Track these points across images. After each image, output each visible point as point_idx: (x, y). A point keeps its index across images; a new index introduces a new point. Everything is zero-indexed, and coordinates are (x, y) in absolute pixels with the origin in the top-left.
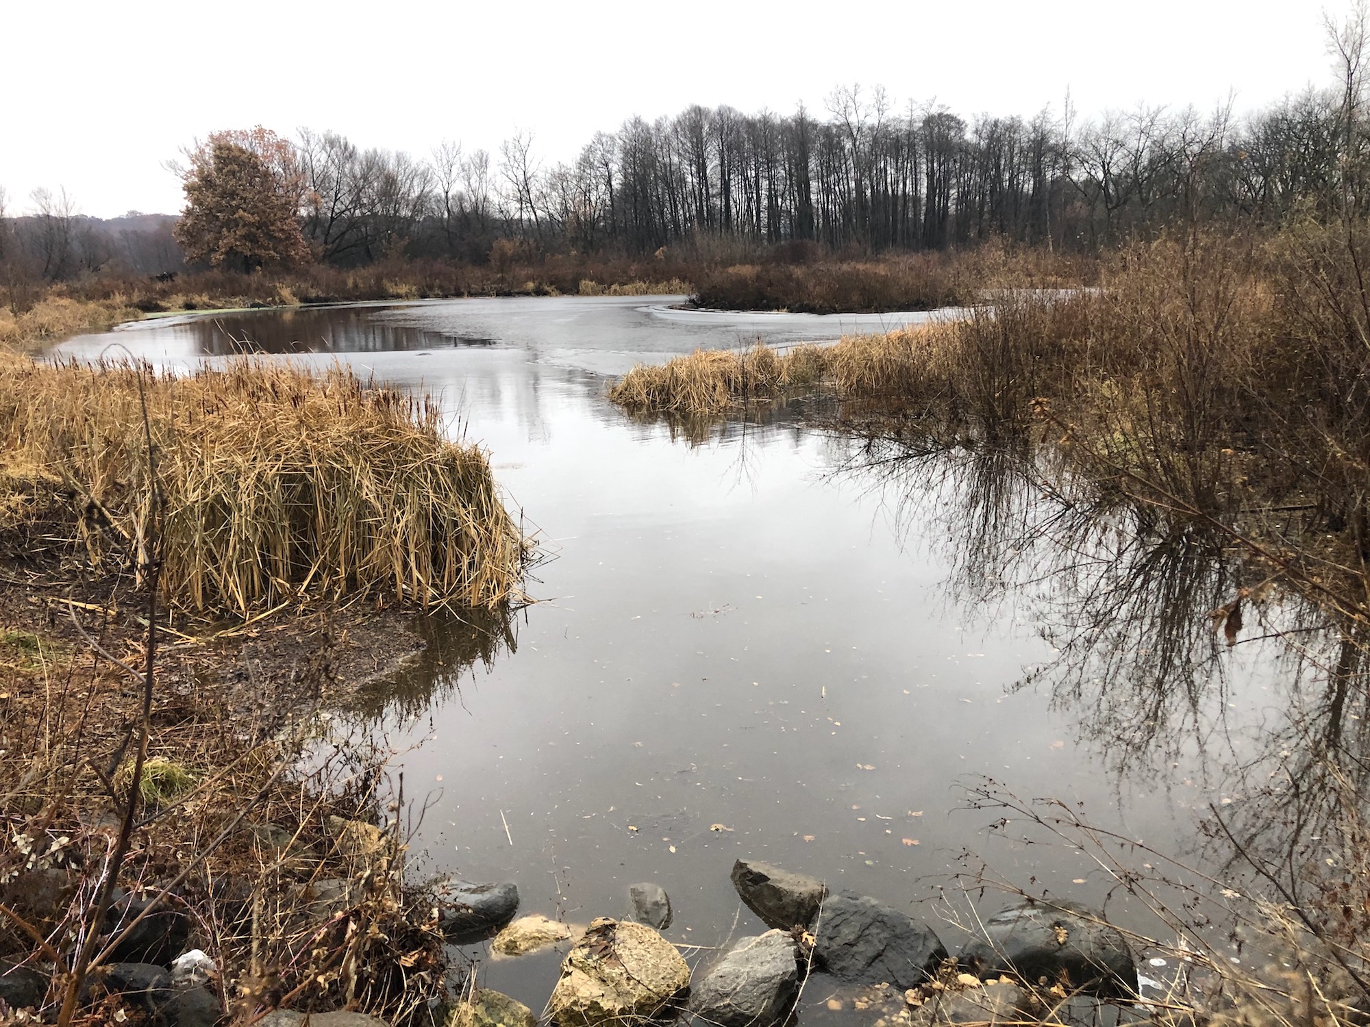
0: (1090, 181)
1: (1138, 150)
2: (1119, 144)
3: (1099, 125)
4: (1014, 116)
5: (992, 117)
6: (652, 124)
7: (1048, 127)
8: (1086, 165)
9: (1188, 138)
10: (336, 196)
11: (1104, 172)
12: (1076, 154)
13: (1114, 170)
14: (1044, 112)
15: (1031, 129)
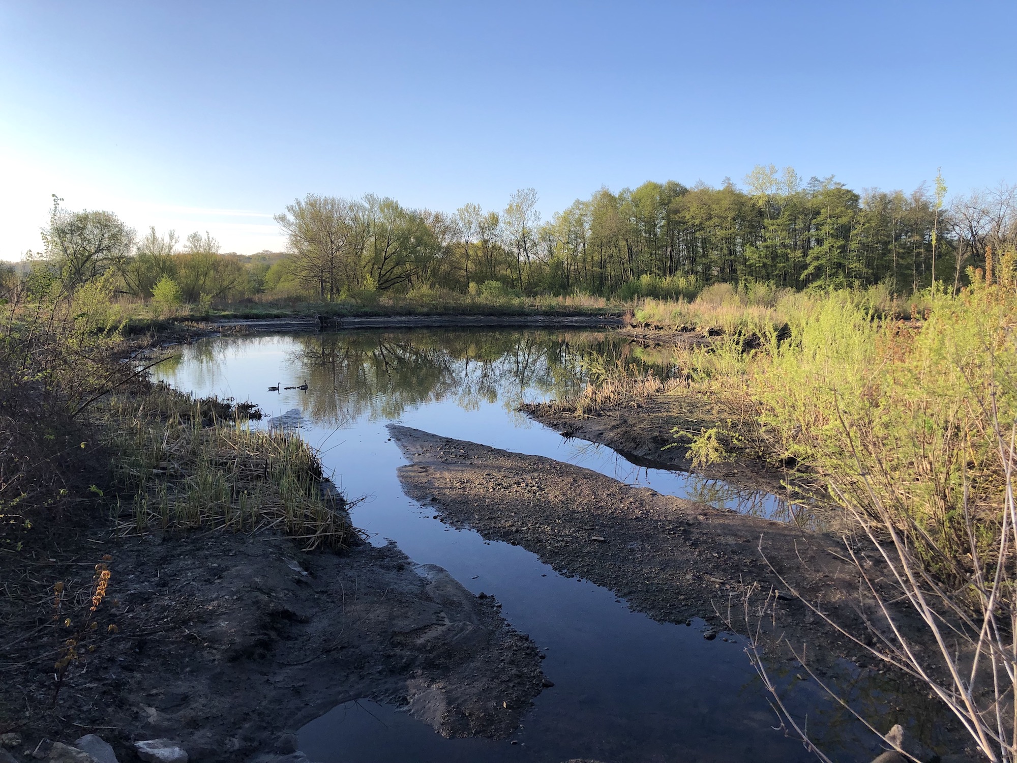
0: (961, 240)
1: (999, 218)
2: (985, 213)
3: (967, 197)
4: (898, 189)
5: (881, 192)
6: (617, 196)
7: (924, 198)
10: (388, 242)
11: (972, 233)
12: (951, 220)
13: (981, 233)
14: (920, 189)
15: (912, 200)
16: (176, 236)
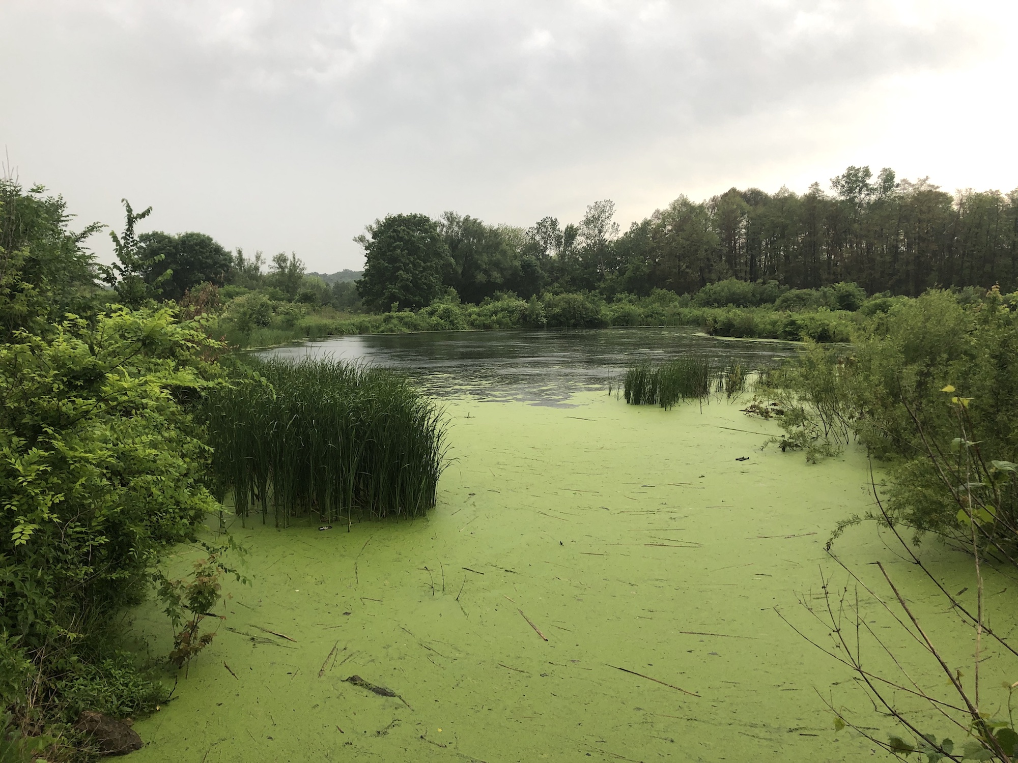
4: (993, 190)
5: (976, 192)
16: (262, 257)
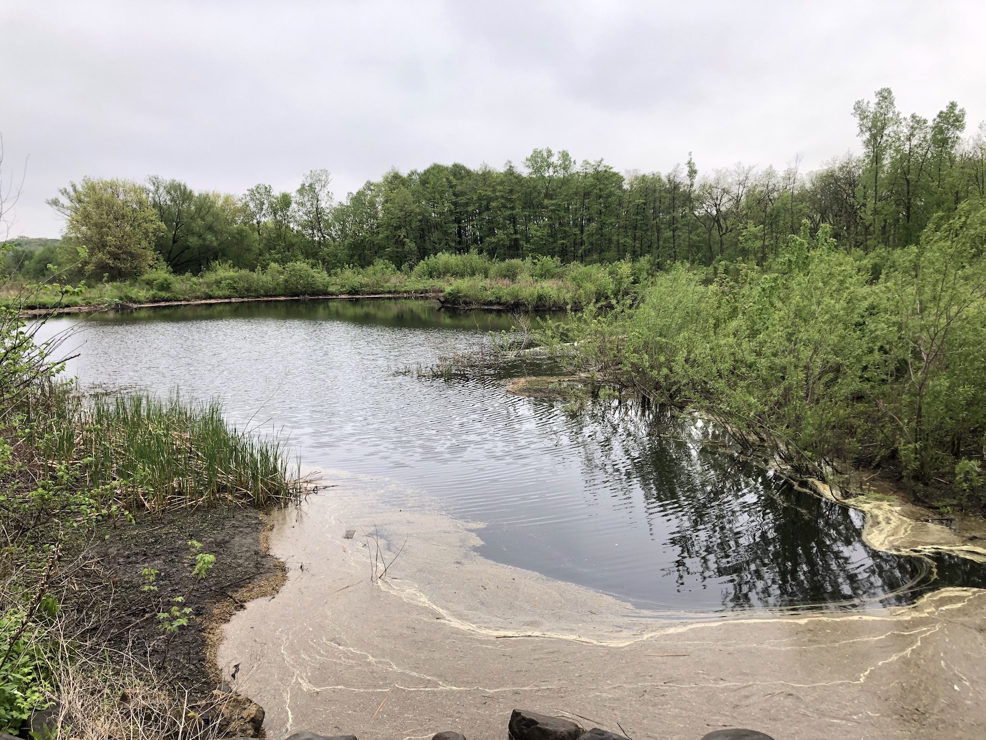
0: (708, 216)
1: (738, 197)
2: (725, 191)
3: (711, 178)
4: (655, 172)
5: (641, 173)
7: (678, 180)
8: (704, 205)
9: (769, 188)
10: (177, 225)
11: (718, 211)
12: (698, 198)
13: (723, 209)
14: (675, 170)
15: (667, 181)
